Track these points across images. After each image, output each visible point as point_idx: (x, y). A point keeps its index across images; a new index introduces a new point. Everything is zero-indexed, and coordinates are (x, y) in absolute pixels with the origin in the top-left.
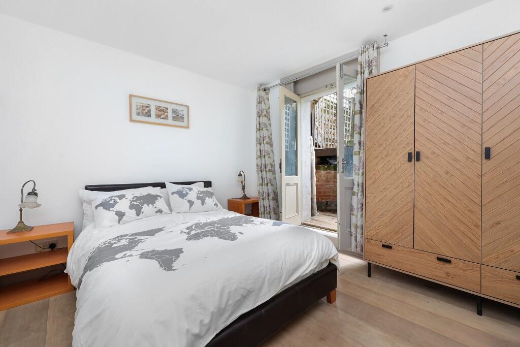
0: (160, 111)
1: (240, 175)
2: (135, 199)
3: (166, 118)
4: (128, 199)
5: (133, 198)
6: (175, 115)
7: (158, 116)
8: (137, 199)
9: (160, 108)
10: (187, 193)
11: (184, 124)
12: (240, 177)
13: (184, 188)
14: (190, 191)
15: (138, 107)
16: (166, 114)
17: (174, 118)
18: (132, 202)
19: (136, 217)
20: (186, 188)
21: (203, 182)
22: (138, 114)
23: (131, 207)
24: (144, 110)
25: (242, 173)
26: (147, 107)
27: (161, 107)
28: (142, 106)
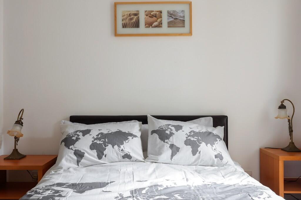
0: (152, 17)
1: (282, 107)
2: (100, 136)
3: (160, 25)
4: (92, 136)
5: (98, 135)
6: (172, 19)
7: (149, 25)
8: (102, 136)
9: (152, 13)
10: (172, 134)
11: (186, 30)
12: (282, 111)
13: (169, 125)
14: (177, 130)
15: (125, 17)
16: (159, 20)
17: (171, 25)
18: (95, 139)
19: (97, 160)
20: (173, 126)
21: (212, 116)
22: (124, 26)
23: (93, 146)
24: (131, 19)
25: (286, 103)
26: (136, 15)
27: (152, 11)
28: (130, 15)
